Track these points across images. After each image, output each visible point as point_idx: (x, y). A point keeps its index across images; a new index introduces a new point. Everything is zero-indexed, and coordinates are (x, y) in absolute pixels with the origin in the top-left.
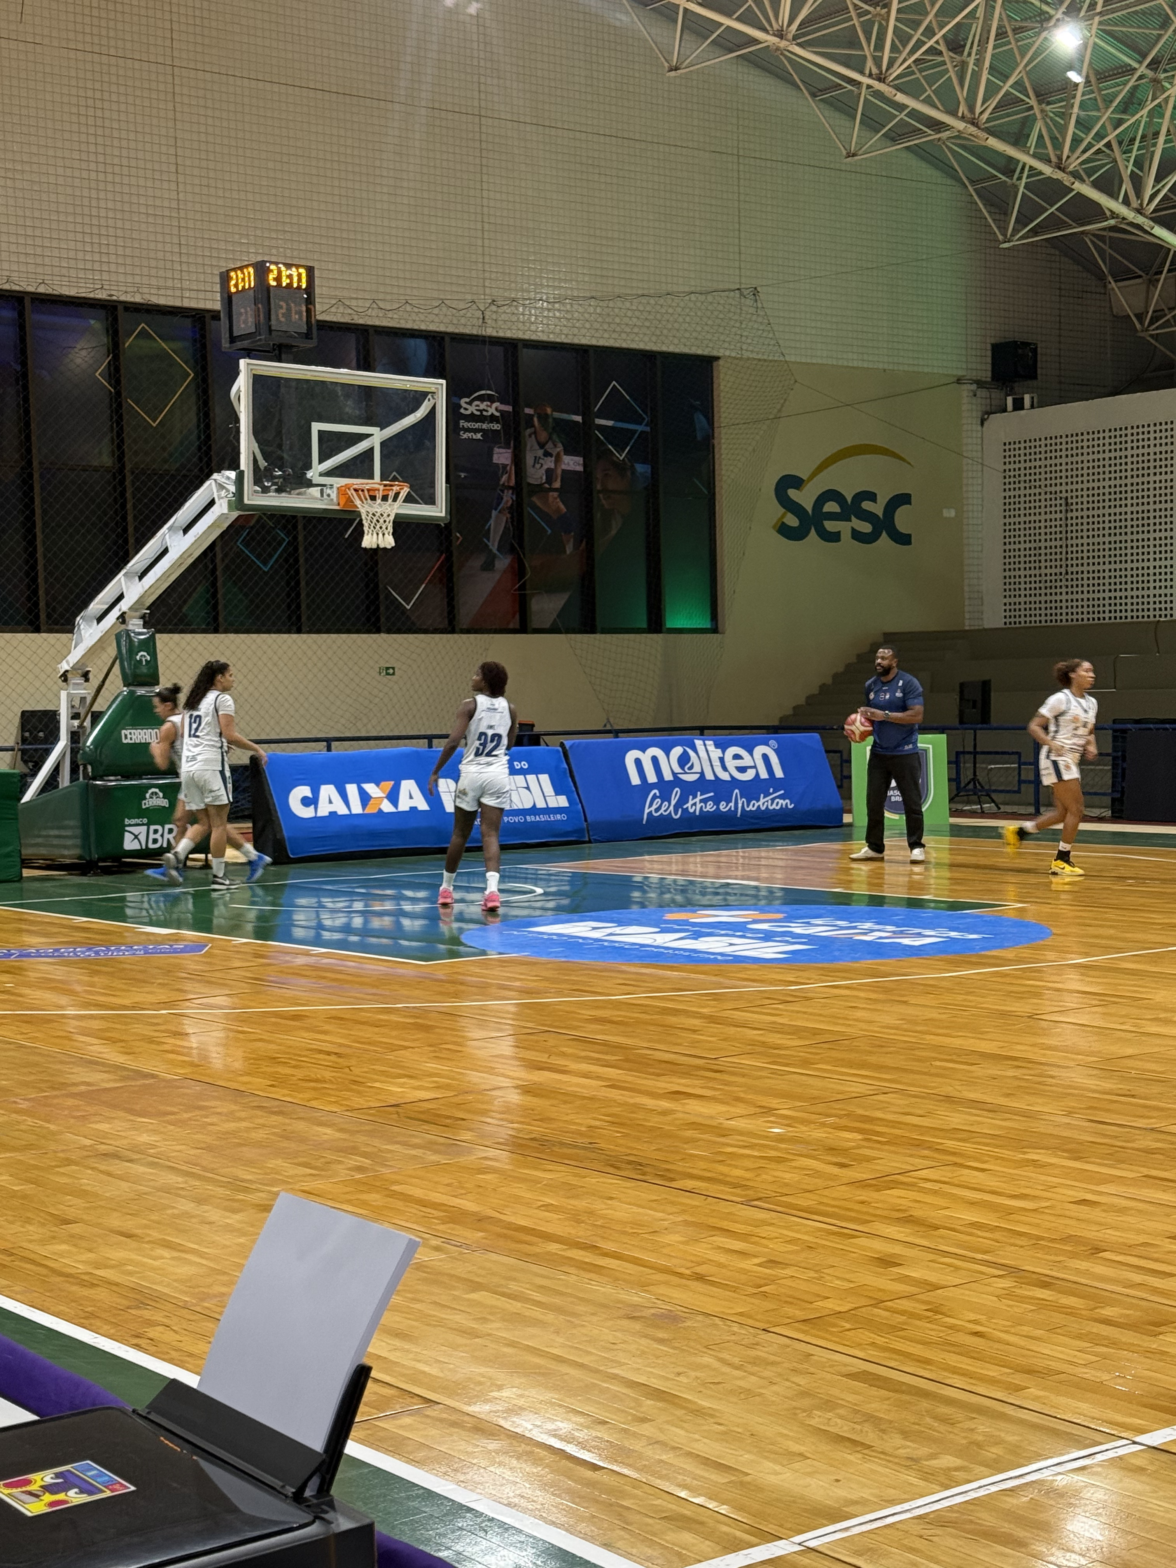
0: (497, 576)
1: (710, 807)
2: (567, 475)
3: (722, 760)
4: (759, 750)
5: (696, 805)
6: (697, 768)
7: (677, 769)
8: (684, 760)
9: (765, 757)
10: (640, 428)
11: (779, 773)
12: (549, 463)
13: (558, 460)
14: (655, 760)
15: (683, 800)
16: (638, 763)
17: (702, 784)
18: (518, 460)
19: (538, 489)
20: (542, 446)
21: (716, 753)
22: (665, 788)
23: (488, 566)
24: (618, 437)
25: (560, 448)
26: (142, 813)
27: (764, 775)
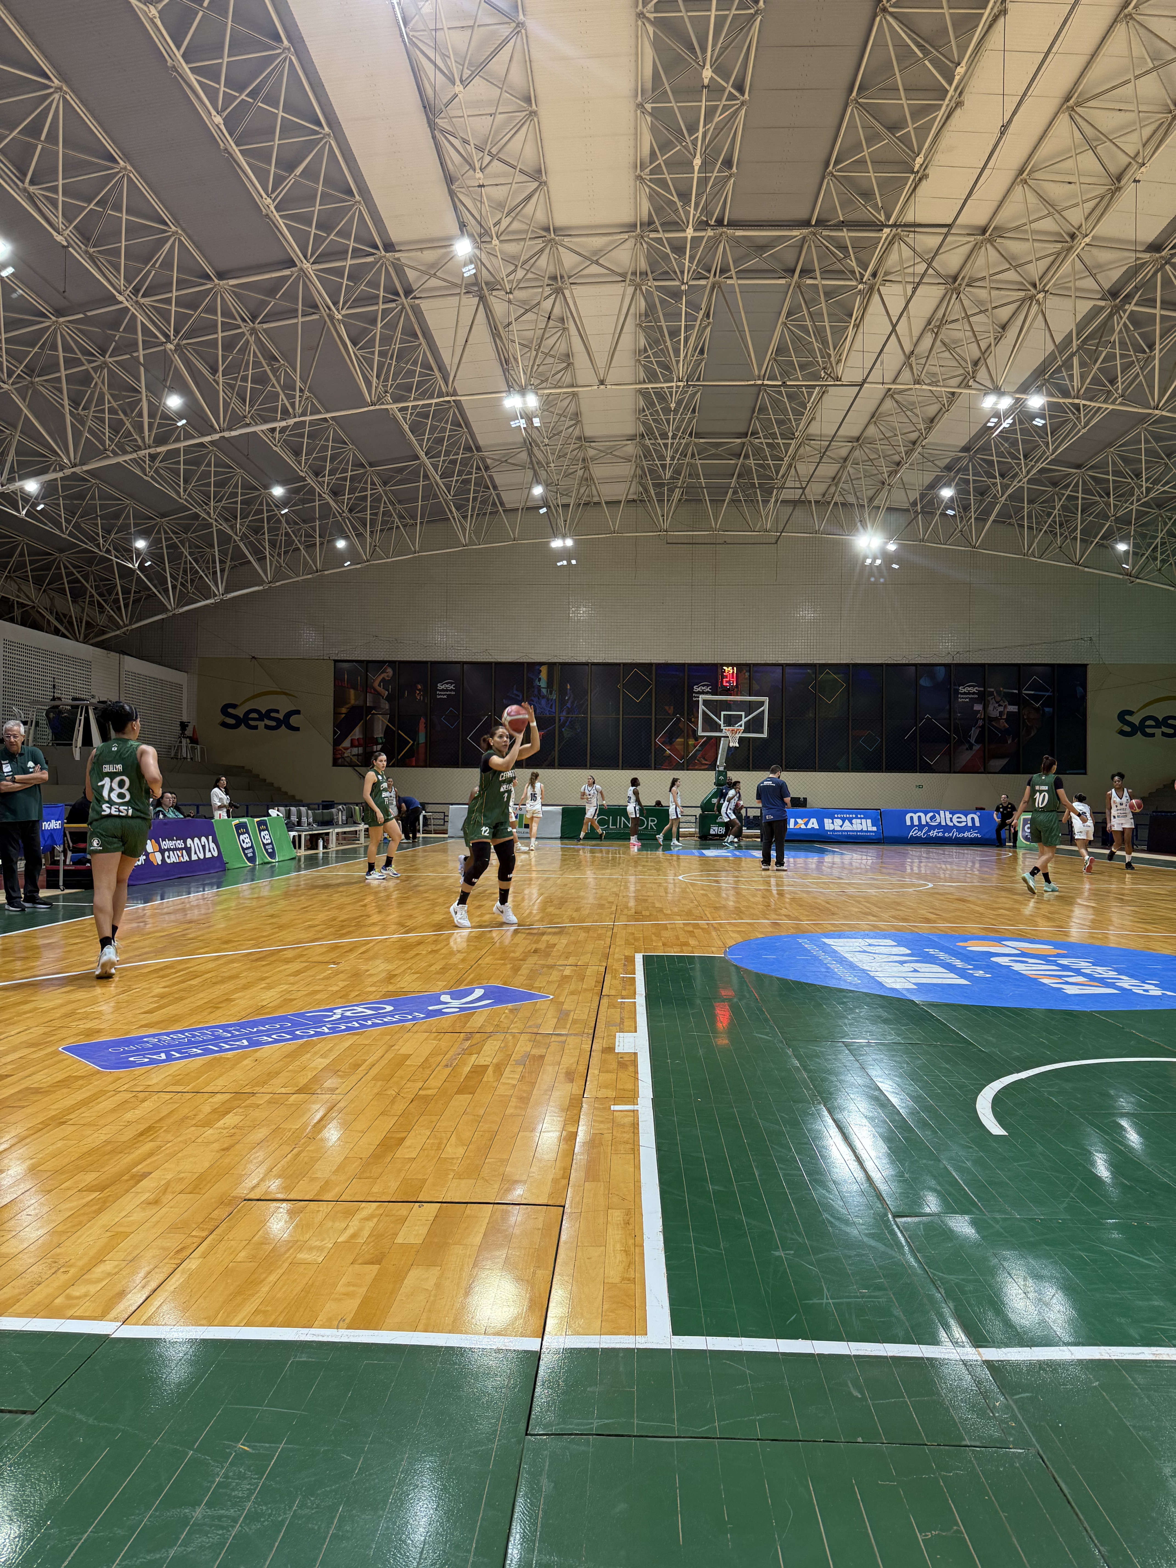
0: (973, 752)
1: (940, 834)
2: (1010, 714)
3: (951, 819)
4: (970, 816)
5: (933, 833)
6: (938, 821)
7: (929, 820)
8: (932, 818)
9: (973, 819)
10: (1047, 694)
11: (977, 824)
12: (1001, 709)
13: (1005, 707)
14: (919, 817)
15: (929, 831)
16: (912, 818)
17: (939, 826)
18: (985, 708)
19: (996, 719)
20: (997, 702)
21: (948, 815)
22: (921, 827)
23: (971, 748)
24: (1036, 698)
25: (1007, 703)
26: (716, 823)
27: (970, 824)
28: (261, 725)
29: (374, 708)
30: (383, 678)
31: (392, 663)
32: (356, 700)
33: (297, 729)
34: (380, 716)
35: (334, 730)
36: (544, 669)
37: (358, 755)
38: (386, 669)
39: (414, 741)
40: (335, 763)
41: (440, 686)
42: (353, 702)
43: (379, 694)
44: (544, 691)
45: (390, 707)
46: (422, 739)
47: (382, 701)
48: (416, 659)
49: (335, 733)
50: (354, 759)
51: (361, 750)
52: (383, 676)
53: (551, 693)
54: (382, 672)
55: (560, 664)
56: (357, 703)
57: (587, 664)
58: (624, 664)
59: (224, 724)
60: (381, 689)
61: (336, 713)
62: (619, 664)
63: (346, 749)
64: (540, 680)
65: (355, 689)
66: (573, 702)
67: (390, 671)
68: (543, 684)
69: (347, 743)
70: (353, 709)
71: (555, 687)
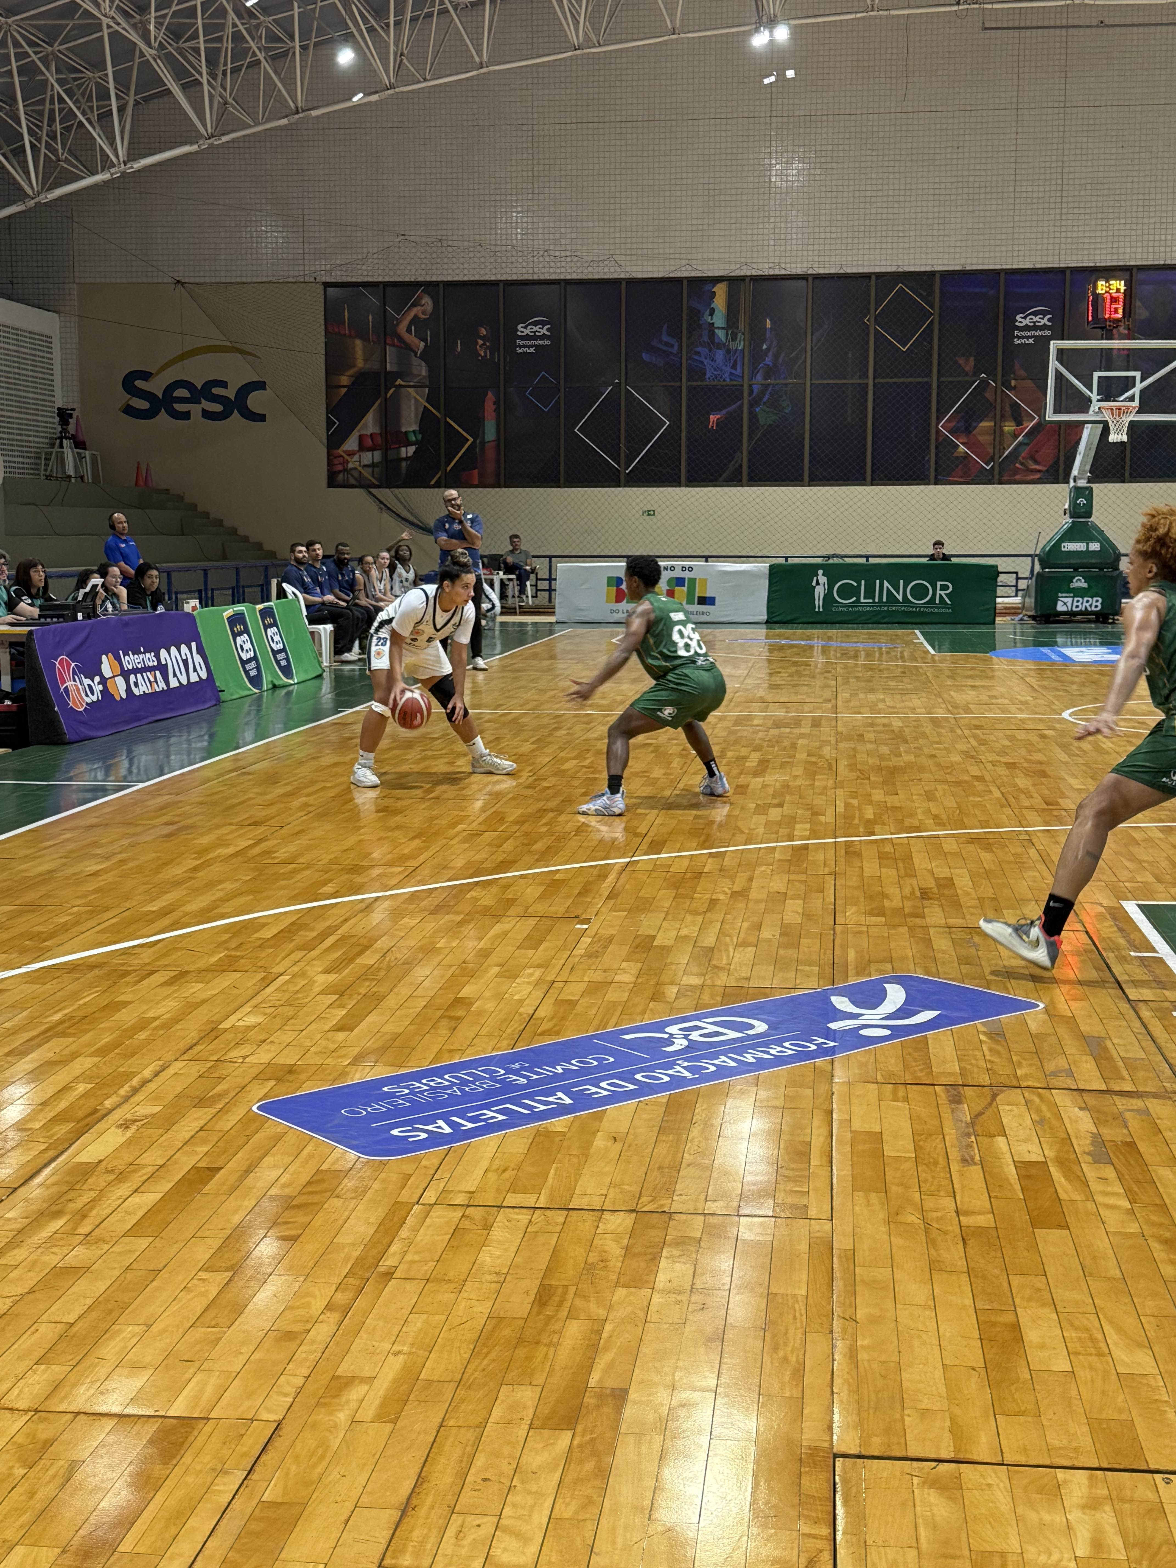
26: (1070, 590)
28: (195, 410)
29: (399, 375)
30: (416, 316)
31: (431, 287)
32: (366, 360)
33: (262, 418)
34: (411, 390)
35: (328, 418)
36: (721, 291)
37: (372, 465)
38: (420, 298)
39: (475, 436)
40: (332, 482)
41: (522, 330)
42: (360, 363)
43: (408, 347)
44: (721, 334)
45: (430, 370)
46: (490, 432)
47: (415, 361)
48: (477, 278)
49: (329, 423)
50: (366, 473)
51: (377, 456)
52: (415, 311)
53: (734, 339)
54: (414, 305)
55: (755, 279)
56: (368, 366)
57: (803, 277)
58: (879, 276)
59: (129, 410)
60: (411, 339)
61: (331, 387)
62: (867, 276)
63: (351, 454)
64: (712, 312)
65: (365, 338)
66: (776, 357)
67: (427, 302)
68: (719, 320)
69: (351, 444)
70: (361, 378)
71: (741, 326)
